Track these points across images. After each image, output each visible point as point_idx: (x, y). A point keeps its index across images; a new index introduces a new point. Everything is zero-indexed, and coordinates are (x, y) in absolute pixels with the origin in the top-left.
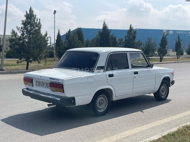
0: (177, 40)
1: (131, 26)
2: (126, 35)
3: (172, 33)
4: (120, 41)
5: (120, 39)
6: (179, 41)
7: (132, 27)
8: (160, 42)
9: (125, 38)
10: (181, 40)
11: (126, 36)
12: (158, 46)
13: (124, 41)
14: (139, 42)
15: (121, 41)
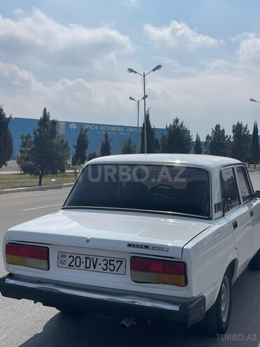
0: (104, 140)
1: (45, 110)
2: (37, 127)
3: (74, 127)
4: (25, 140)
5: (25, 135)
6: (107, 141)
7: (47, 112)
8: (76, 144)
9: (35, 133)
10: (111, 140)
11: (36, 129)
12: (73, 151)
13: (32, 139)
14: (62, 142)
15: (27, 139)
